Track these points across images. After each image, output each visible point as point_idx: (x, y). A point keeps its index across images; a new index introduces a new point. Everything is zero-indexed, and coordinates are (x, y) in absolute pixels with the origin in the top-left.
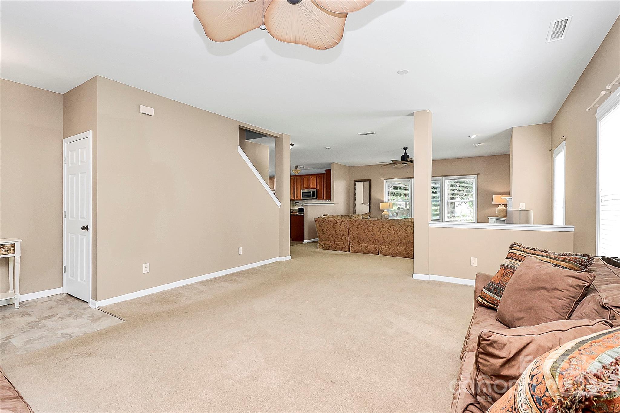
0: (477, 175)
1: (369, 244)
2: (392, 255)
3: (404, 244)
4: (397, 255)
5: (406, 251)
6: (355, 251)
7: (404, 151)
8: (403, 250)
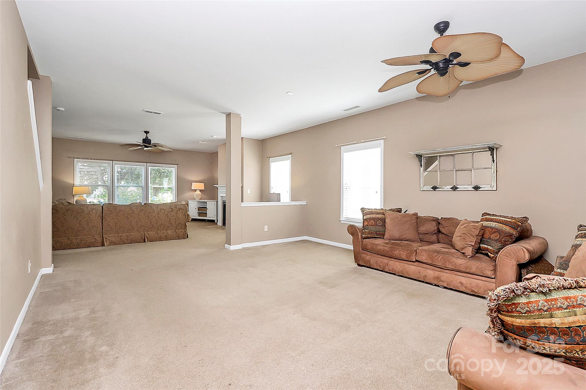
0: (176, 165)
1: (131, 232)
2: (160, 239)
3: (174, 227)
4: (166, 239)
5: (176, 233)
6: (113, 243)
7: (146, 134)
8: (173, 233)
